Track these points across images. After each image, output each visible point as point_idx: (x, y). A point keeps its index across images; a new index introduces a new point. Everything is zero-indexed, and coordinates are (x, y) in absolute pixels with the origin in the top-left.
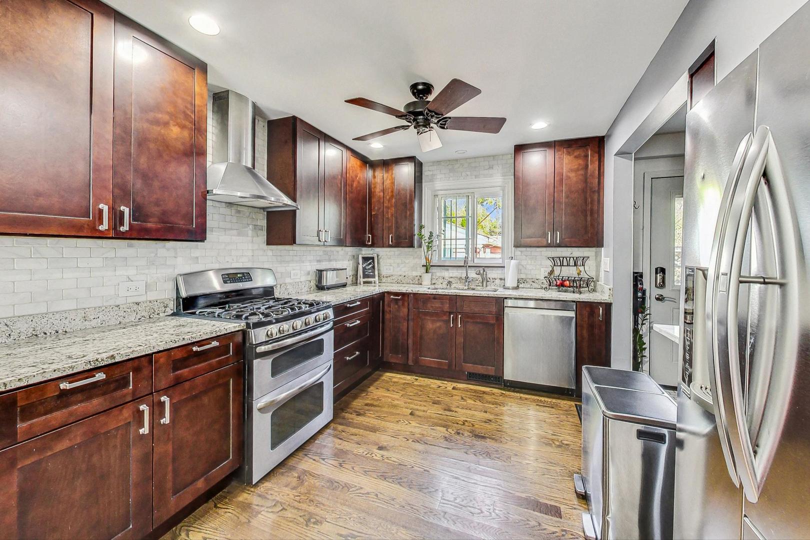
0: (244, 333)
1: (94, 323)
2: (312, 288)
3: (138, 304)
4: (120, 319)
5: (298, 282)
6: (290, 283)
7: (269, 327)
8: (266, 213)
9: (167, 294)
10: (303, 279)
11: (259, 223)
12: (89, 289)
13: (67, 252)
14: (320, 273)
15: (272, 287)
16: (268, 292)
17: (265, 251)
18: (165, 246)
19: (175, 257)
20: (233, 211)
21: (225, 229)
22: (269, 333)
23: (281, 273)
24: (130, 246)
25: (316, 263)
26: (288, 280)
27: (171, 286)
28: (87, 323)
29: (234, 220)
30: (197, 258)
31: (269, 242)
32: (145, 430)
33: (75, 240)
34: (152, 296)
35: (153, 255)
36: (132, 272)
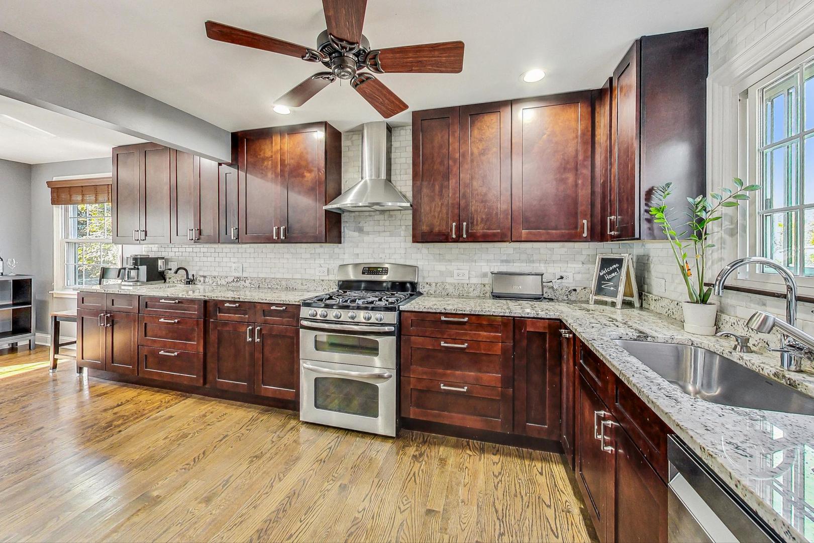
1: (305, 287)
2: (488, 294)
3: (323, 280)
4: (315, 288)
10: (474, 280)
12: (305, 269)
18: (338, 247)
19: (344, 254)
23: (440, 271)
24: (321, 247)
26: (449, 280)
28: (302, 286)
29: (387, 223)
30: (358, 254)
33: (300, 244)
34: (331, 277)
35: (332, 252)
36: (322, 261)
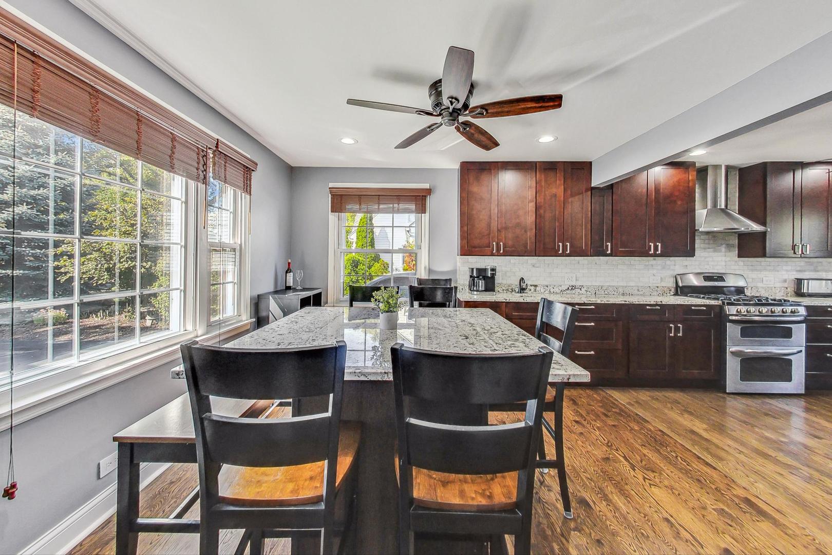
0: (721, 308)
1: (641, 293)
2: (790, 294)
3: (657, 287)
4: (651, 293)
5: (772, 288)
6: (762, 287)
7: (739, 307)
8: (737, 235)
9: (671, 284)
10: (778, 285)
11: (731, 242)
12: (639, 278)
13: (632, 262)
14: (799, 282)
15: (743, 288)
16: (740, 291)
17: (736, 262)
18: (669, 259)
19: (675, 265)
20: (710, 236)
21: (705, 249)
22: (739, 310)
23: (753, 279)
25: (795, 273)
26: (760, 285)
27: (672, 280)
28: (638, 292)
29: (711, 242)
31: (739, 256)
32: (672, 335)
34: (664, 284)
35: (664, 264)
36: (655, 272)
